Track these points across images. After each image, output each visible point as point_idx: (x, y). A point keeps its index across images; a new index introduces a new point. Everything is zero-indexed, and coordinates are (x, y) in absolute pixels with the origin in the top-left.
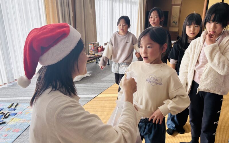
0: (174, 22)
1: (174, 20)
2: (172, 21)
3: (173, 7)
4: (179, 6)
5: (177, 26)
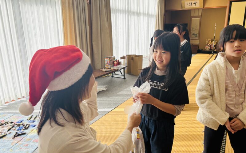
0: (194, 34)
3: (193, 19)
4: (199, 18)
5: (197, 39)
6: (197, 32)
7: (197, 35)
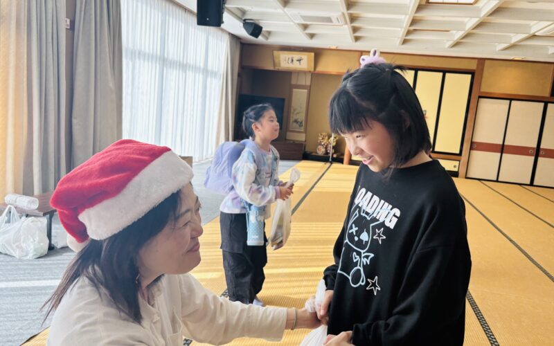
0: (296, 121)
1: (295, 117)
2: (292, 120)
3: (294, 90)
4: (306, 91)
5: (302, 130)
6: (301, 117)
7: (301, 123)
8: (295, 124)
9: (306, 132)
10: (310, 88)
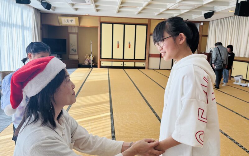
0: (73, 50)
1: (72, 48)
2: (70, 49)
3: (70, 35)
4: (76, 35)
5: (76, 54)
6: (75, 47)
7: (75, 50)
8: (72, 51)
9: (78, 54)
10: (78, 34)
